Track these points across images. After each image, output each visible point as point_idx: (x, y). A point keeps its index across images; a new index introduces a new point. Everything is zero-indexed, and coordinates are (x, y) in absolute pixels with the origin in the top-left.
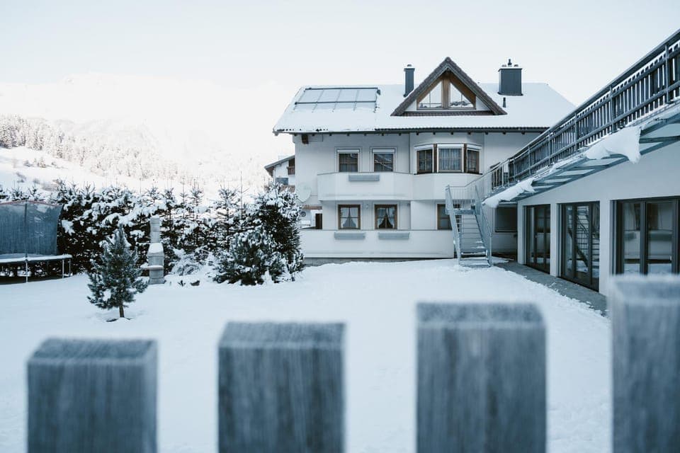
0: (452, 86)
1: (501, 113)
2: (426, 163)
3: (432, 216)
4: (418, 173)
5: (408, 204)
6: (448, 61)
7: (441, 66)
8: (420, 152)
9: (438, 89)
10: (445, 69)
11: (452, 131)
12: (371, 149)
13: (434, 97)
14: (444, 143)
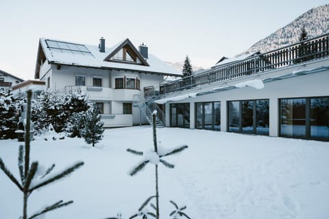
0: (127, 53)
1: (148, 65)
2: (120, 84)
3: (120, 108)
4: (116, 88)
5: (109, 102)
6: (128, 40)
7: (125, 42)
8: (116, 79)
9: (121, 52)
10: (126, 43)
11: (133, 71)
12: (92, 75)
13: (120, 55)
14: (129, 76)
